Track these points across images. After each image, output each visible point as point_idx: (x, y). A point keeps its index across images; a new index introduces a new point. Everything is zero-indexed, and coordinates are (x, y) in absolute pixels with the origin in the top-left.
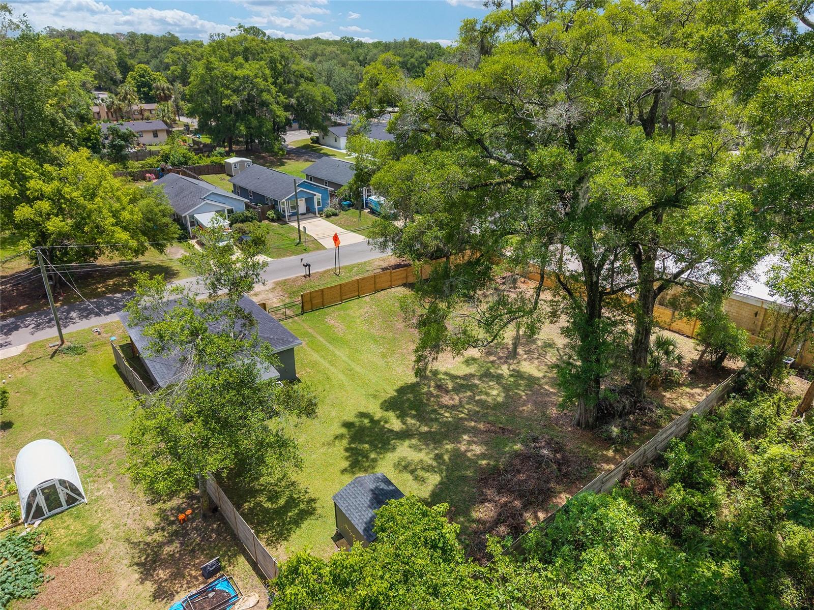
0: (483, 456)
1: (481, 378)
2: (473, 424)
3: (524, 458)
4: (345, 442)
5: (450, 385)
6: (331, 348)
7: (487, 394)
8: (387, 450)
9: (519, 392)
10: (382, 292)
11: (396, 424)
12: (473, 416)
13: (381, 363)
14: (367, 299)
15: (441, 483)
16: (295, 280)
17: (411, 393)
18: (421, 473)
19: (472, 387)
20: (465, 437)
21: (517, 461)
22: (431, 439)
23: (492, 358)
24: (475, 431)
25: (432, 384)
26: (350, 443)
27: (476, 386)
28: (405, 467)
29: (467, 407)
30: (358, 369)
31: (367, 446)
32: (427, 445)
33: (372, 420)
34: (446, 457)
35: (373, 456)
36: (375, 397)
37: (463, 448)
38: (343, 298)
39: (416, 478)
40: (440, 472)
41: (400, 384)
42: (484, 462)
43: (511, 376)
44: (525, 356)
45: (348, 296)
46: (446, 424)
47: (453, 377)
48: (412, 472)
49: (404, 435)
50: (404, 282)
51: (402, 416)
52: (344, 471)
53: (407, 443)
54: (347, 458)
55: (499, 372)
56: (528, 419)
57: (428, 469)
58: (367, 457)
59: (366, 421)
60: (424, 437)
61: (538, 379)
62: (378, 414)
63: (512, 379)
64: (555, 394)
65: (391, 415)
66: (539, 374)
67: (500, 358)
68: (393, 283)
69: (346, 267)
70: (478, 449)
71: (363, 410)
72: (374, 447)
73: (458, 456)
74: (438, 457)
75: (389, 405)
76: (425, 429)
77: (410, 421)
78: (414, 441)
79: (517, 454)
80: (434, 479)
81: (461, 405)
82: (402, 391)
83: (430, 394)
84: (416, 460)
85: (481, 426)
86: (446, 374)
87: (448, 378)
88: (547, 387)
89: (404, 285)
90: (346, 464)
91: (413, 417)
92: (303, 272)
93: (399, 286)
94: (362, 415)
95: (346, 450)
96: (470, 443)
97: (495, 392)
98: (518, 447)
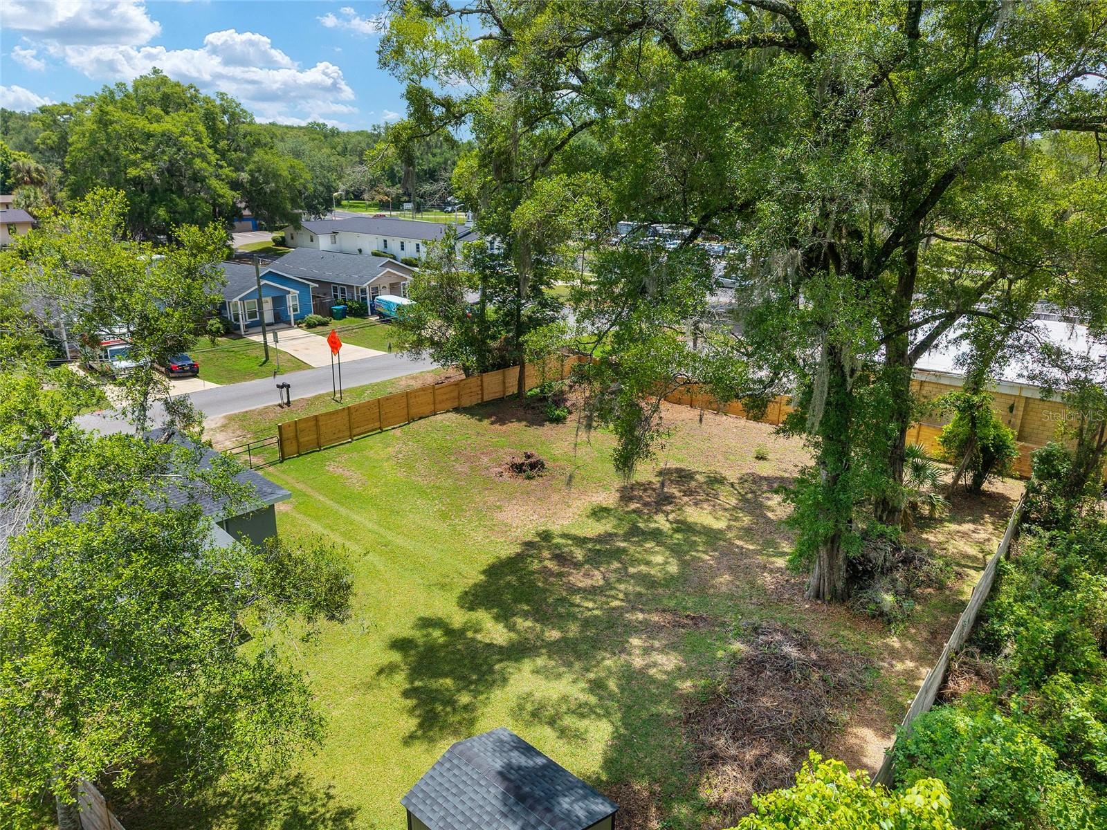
0: (680, 673)
1: (626, 537)
2: (640, 616)
3: (755, 666)
4: (400, 679)
5: (579, 554)
6: (343, 511)
7: (648, 563)
8: (491, 685)
9: (700, 555)
10: (422, 421)
11: (496, 633)
12: (635, 602)
13: (441, 528)
14: (397, 432)
15: (617, 736)
16: (264, 412)
17: (512, 573)
18: (568, 721)
19: (617, 554)
20: (635, 641)
21: (742, 673)
22: (569, 652)
23: (633, 506)
24: (649, 630)
25: (546, 554)
26: (411, 678)
27: (624, 550)
28: (535, 714)
29: (622, 587)
30: (400, 541)
31: (448, 682)
32: (570, 665)
33: (449, 631)
34: (612, 685)
35: (464, 699)
36: (443, 586)
37: (638, 662)
38: (354, 433)
39: (563, 733)
40: (607, 714)
41: (486, 560)
42: (686, 684)
43: (676, 531)
44: (686, 499)
45: (362, 429)
46: (587, 623)
47: (581, 541)
48: (552, 722)
49: (518, 651)
50: (456, 404)
51: (504, 616)
52: (409, 740)
53: (527, 665)
54: (411, 711)
55: (653, 525)
56: (731, 597)
57: (582, 711)
58: (451, 702)
59: (437, 633)
60: (554, 649)
61: (720, 531)
62: (458, 619)
63: (678, 536)
64: (756, 552)
65: (484, 617)
66: (720, 525)
67: (646, 504)
68: (438, 406)
69: (351, 390)
70: (668, 662)
71: (427, 613)
72: (465, 683)
73: (630, 676)
74: (597, 686)
75: (474, 599)
76: (555, 635)
77: (523, 624)
78: (540, 662)
79: (736, 661)
80: (600, 733)
81: (609, 585)
82: (495, 571)
83: (545, 571)
84: (555, 697)
85: (655, 618)
86: (564, 536)
87: (570, 542)
88: (741, 543)
89: (457, 410)
90: (411, 724)
91: (526, 615)
92: (276, 399)
93: (448, 411)
94: (426, 623)
95: (406, 694)
96: (647, 651)
97: (659, 559)
98: (737, 646)
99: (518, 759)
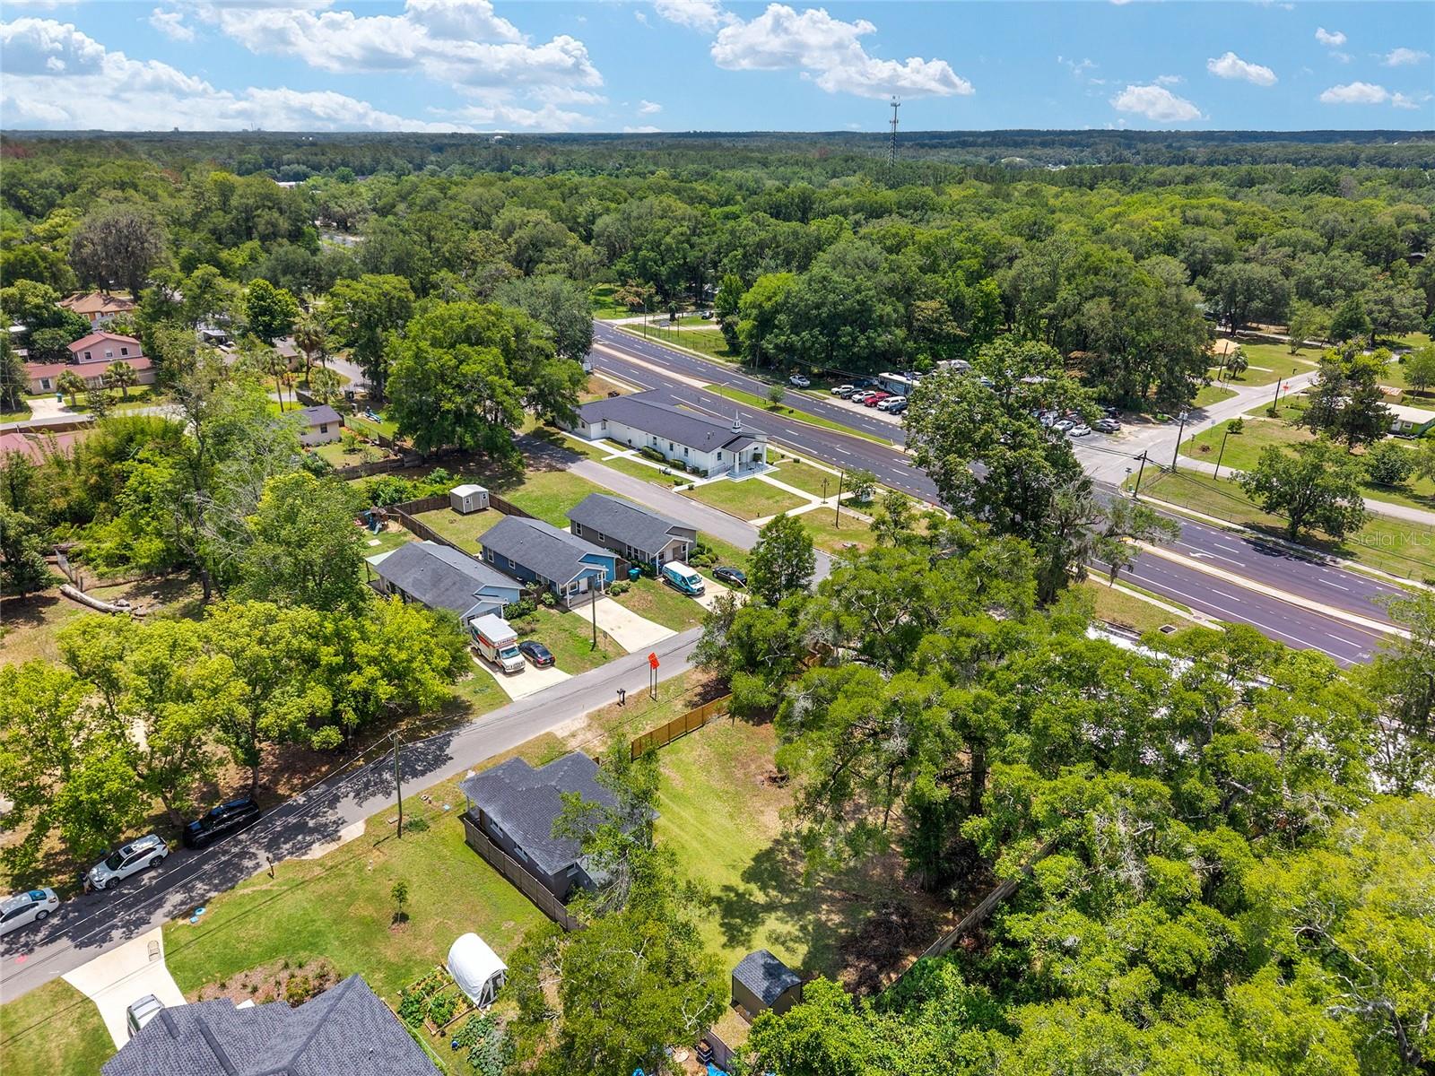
0: (842, 925)
2: (829, 892)
3: (876, 924)
4: (718, 917)
6: (676, 809)
8: (757, 924)
9: (869, 854)
10: (711, 724)
11: (760, 897)
12: (829, 883)
13: (730, 825)
15: (809, 952)
16: (609, 710)
17: (768, 860)
18: (791, 944)
20: (824, 907)
21: (871, 928)
22: (795, 910)
24: (832, 900)
25: (786, 849)
26: (723, 918)
28: (776, 939)
30: (709, 834)
31: (738, 921)
32: (792, 917)
33: (737, 894)
34: (810, 928)
35: (746, 930)
36: (734, 867)
37: (824, 918)
38: (672, 737)
39: (788, 949)
40: (807, 942)
41: (754, 852)
42: (843, 931)
45: (675, 733)
46: (804, 895)
48: (783, 944)
49: (770, 907)
51: (763, 888)
52: (724, 946)
53: (773, 915)
54: (724, 933)
56: (878, 884)
57: (796, 940)
58: (742, 931)
59: (732, 895)
60: (787, 908)
62: (742, 887)
64: (901, 854)
65: (753, 887)
70: (836, 918)
71: (727, 884)
72: (746, 922)
73: (819, 925)
74: (803, 928)
75: (749, 876)
76: (787, 900)
77: (773, 893)
78: (779, 914)
79: (870, 921)
80: (803, 949)
82: (758, 859)
83: (784, 861)
84: (785, 932)
85: (837, 894)
88: (893, 846)
90: (724, 939)
91: (774, 888)
94: (727, 888)
95: (721, 925)
96: (829, 912)
98: (871, 913)
99: (769, 961)
